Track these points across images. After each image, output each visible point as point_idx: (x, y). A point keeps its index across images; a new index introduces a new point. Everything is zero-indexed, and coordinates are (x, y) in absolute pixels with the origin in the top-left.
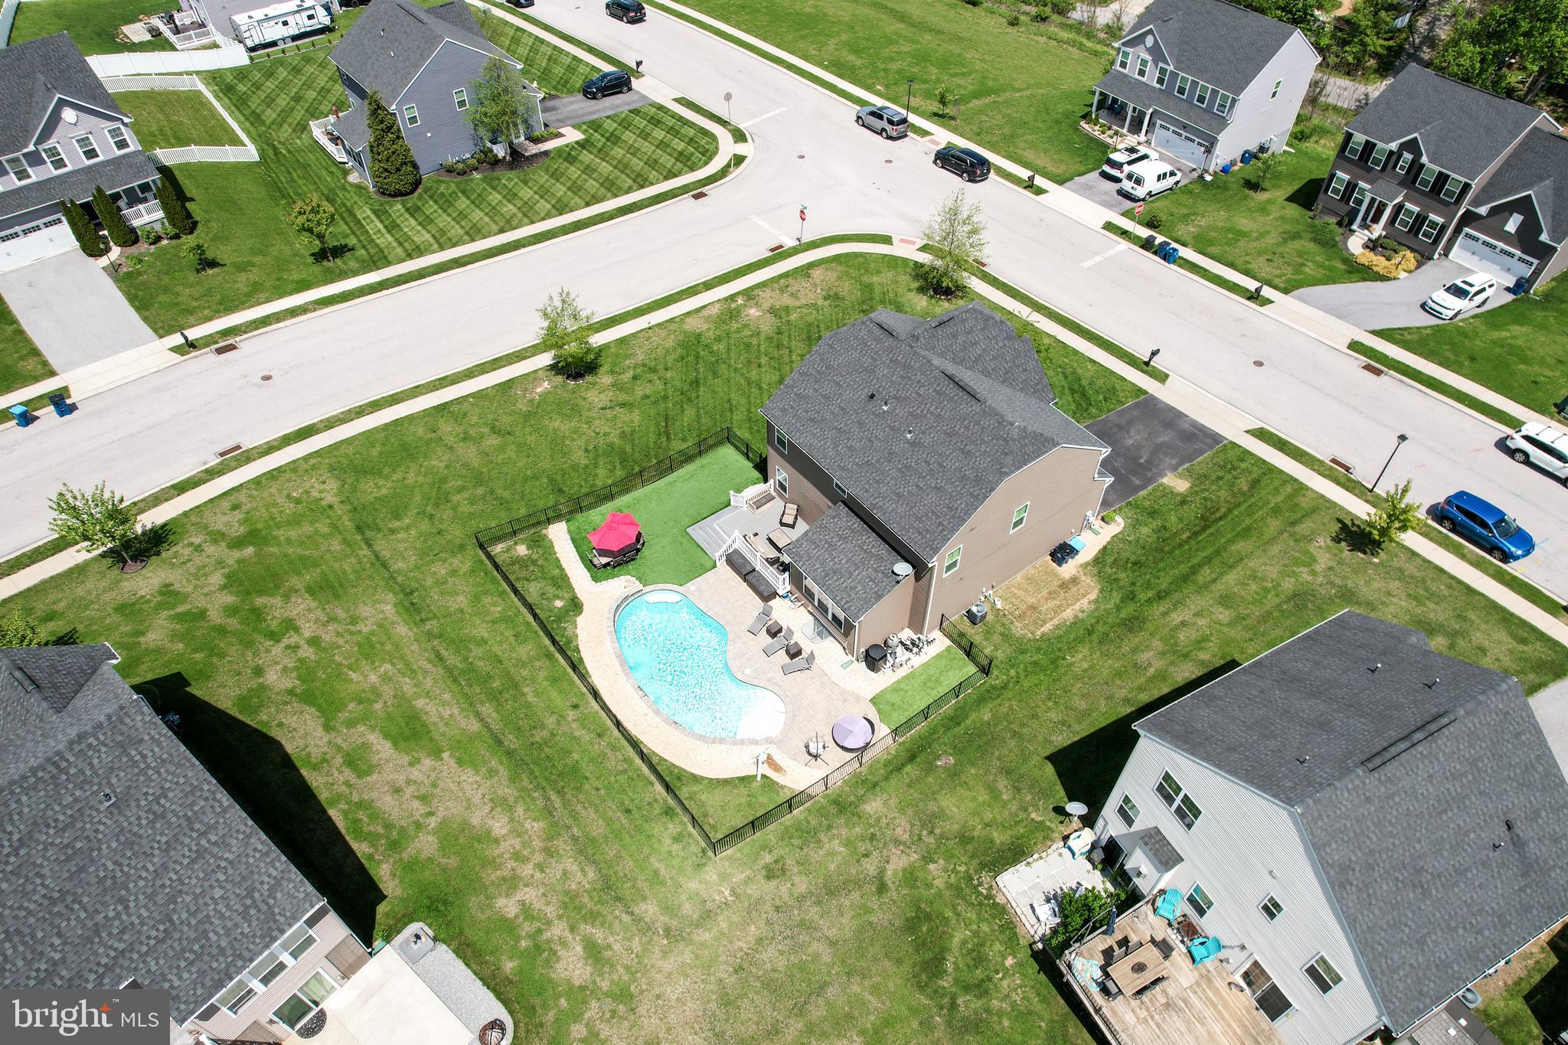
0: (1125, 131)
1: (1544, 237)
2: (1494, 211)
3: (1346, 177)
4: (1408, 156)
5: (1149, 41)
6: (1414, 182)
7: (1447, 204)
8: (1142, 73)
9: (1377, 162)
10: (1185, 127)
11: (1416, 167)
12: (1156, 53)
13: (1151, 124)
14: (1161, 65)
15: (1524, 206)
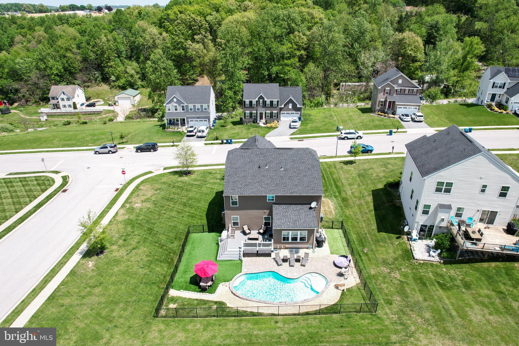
0: (180, 127)
1: (298, 106)
2: (285, 105)
3: (249, 112)
4: (261, 100)
5: (175, 100)
6: (266, 105)
7: (275, 107)
8: (176, 110)
9: (254, 105)
10: (198, 118)
11: (264, 102)
12: (179, 102)
13: (188, 122)
14: (181, 105)
15: (291, 101)
